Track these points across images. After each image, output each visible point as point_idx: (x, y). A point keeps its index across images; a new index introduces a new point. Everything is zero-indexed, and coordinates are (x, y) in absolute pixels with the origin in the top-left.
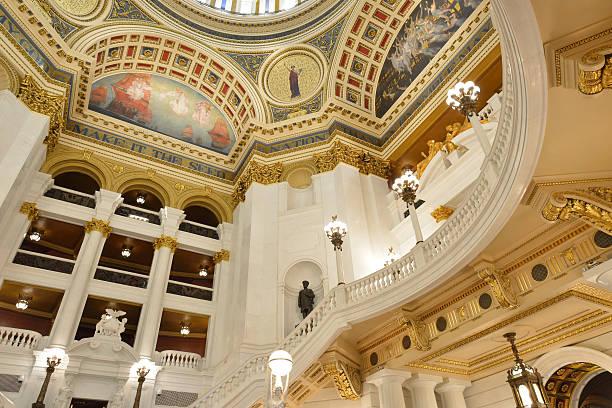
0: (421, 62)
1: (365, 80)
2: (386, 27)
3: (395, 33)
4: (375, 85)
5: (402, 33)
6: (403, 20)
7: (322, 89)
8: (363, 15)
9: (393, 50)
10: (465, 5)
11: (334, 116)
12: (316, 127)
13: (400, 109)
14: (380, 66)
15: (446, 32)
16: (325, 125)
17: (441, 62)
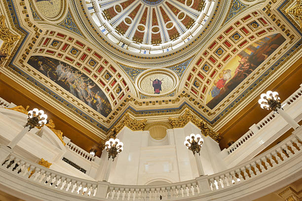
0: (65, 85)
1: (47, 48)
2: (77, 60)
3: (73, 65)
4: (44, 54)
5: (74, 70)
6: (80, 69)
7: (43, 20)
8: (86, 48)
9: (65, 64)
10: (97, 106)
11: (32, 33)
12: (22, 17)
13: (31, 73)
14: (55, 57)
15: (83, 98)
16: (24, 24)
17: (66, 96)
